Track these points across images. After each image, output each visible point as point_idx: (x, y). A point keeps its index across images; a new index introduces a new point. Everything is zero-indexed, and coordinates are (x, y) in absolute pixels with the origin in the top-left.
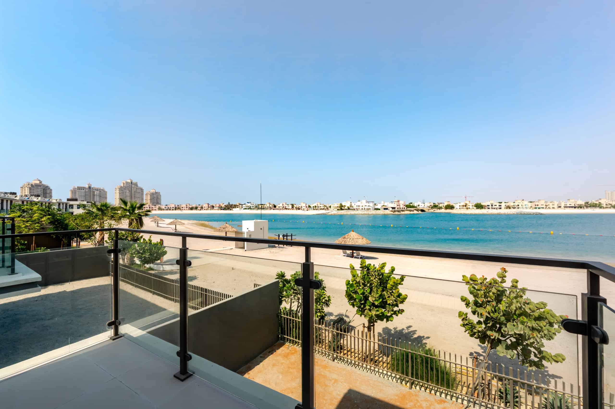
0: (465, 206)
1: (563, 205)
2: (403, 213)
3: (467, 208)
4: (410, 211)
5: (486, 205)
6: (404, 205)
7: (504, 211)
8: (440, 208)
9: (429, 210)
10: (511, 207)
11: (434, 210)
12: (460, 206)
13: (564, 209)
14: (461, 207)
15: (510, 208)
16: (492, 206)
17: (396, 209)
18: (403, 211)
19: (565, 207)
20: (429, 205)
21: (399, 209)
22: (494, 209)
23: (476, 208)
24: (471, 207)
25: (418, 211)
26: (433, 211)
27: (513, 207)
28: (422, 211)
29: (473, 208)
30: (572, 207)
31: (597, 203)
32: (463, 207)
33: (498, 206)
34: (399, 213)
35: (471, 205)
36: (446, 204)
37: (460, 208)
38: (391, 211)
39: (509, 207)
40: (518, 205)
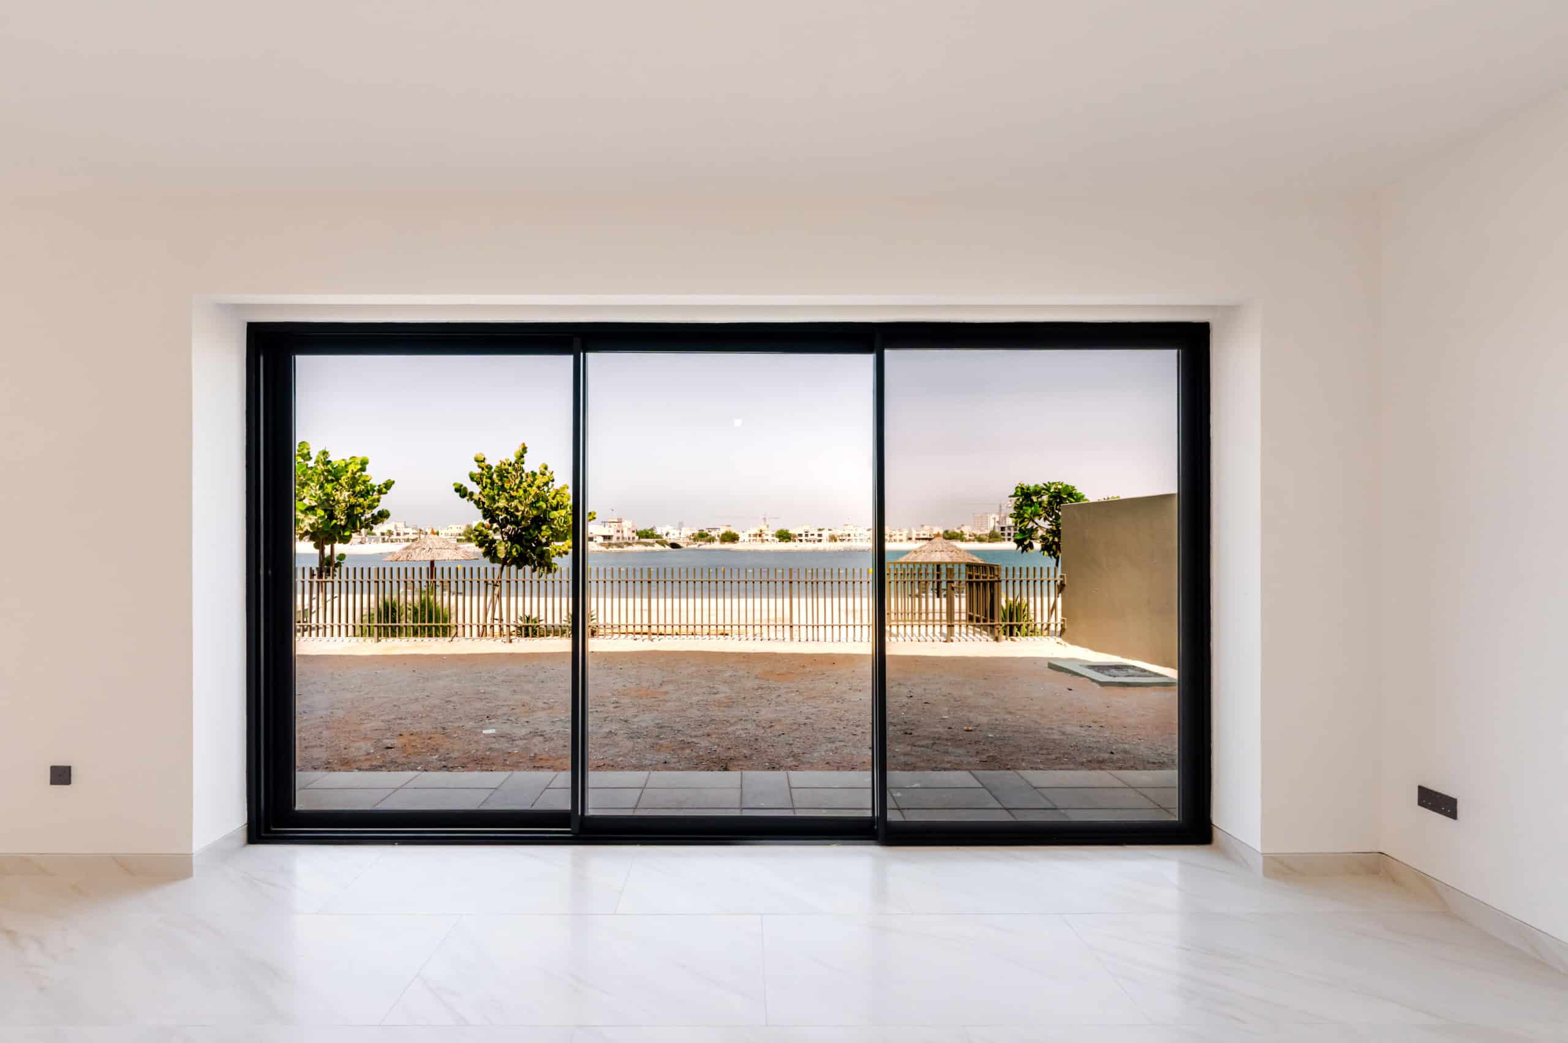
0: (760, 536)
1: (914, 537)
2: (630, 548)
3: (763, 541)
4: (646, 544)
5: (797, 534)
6: (633, 532)
7: (826, 545)
8: (712, 540)
9: (688, 544)
10: (838, 538)
11: (699, 545)
12: (750, 535)
13: (916, 543)
14: (752, 538)
15: (836, 541)
16: (807, 535)
17: (614, 540)
18: (629, 544)
19: (917, 539)
20: (689, 533)
21: (621, 541)
22: (811, 541)
23: (778, 539)
24: (770, 538)
25: (663, 545)
26: (696, 546)
27: (841, 538)
28: (674, 546)
29: (773, 540)
30: (926, 539)
31: (958, 531)
32: (755, 538)
33: (816, 537)
34: (620, 549)
35: (770, 533)
36: (723, 531)
37: (750, 540)
38: (602, 545)
39: (833, 539)
40: (849, 535)
